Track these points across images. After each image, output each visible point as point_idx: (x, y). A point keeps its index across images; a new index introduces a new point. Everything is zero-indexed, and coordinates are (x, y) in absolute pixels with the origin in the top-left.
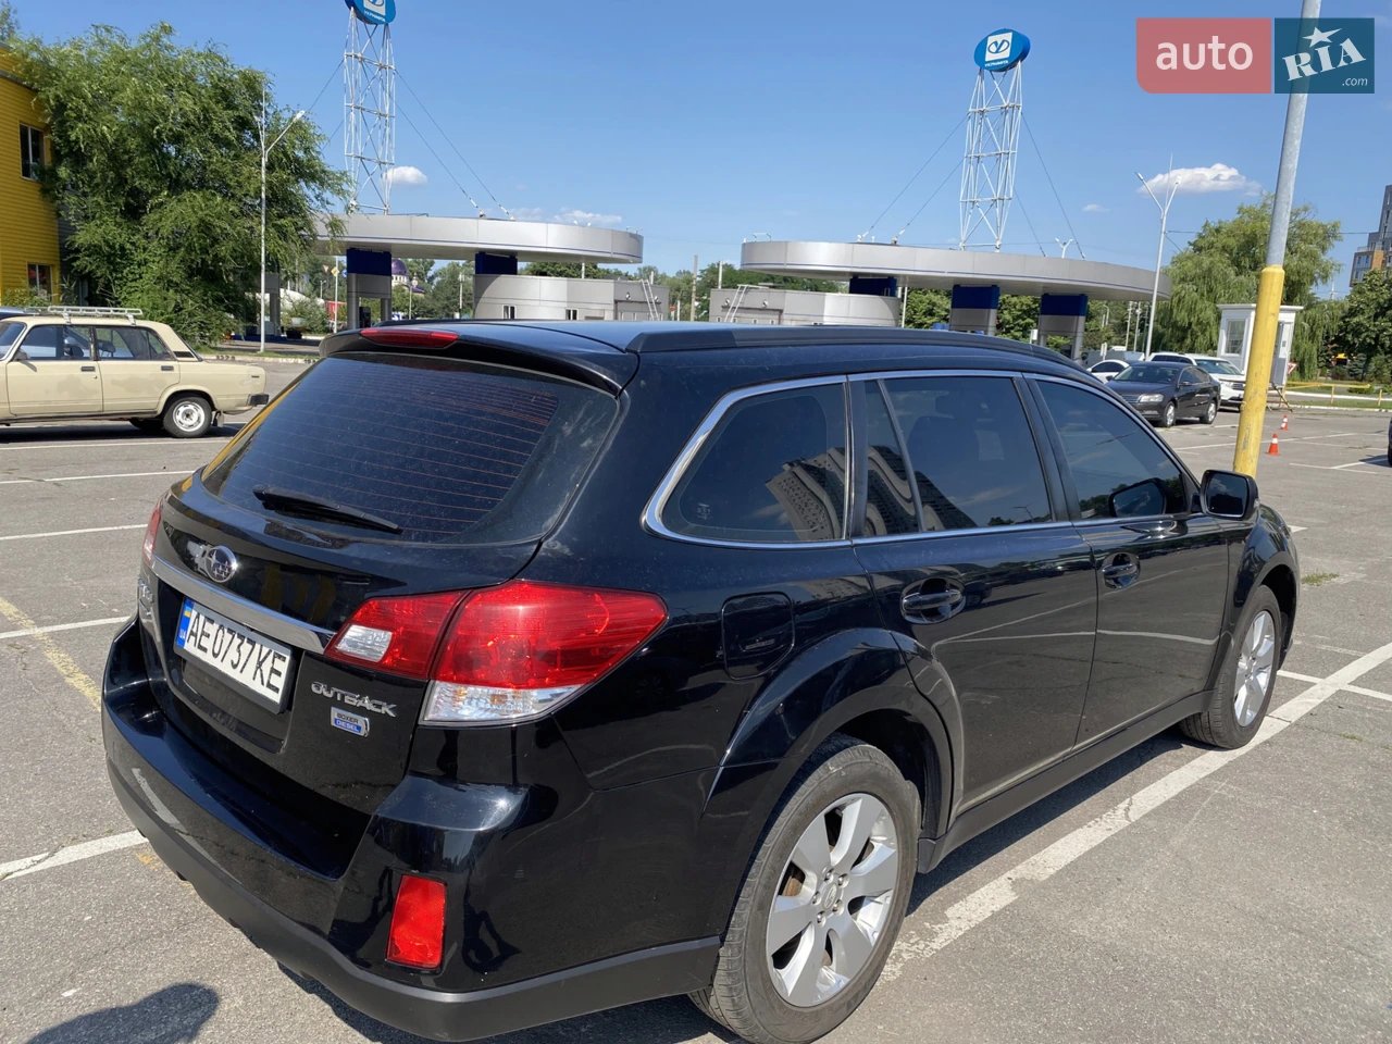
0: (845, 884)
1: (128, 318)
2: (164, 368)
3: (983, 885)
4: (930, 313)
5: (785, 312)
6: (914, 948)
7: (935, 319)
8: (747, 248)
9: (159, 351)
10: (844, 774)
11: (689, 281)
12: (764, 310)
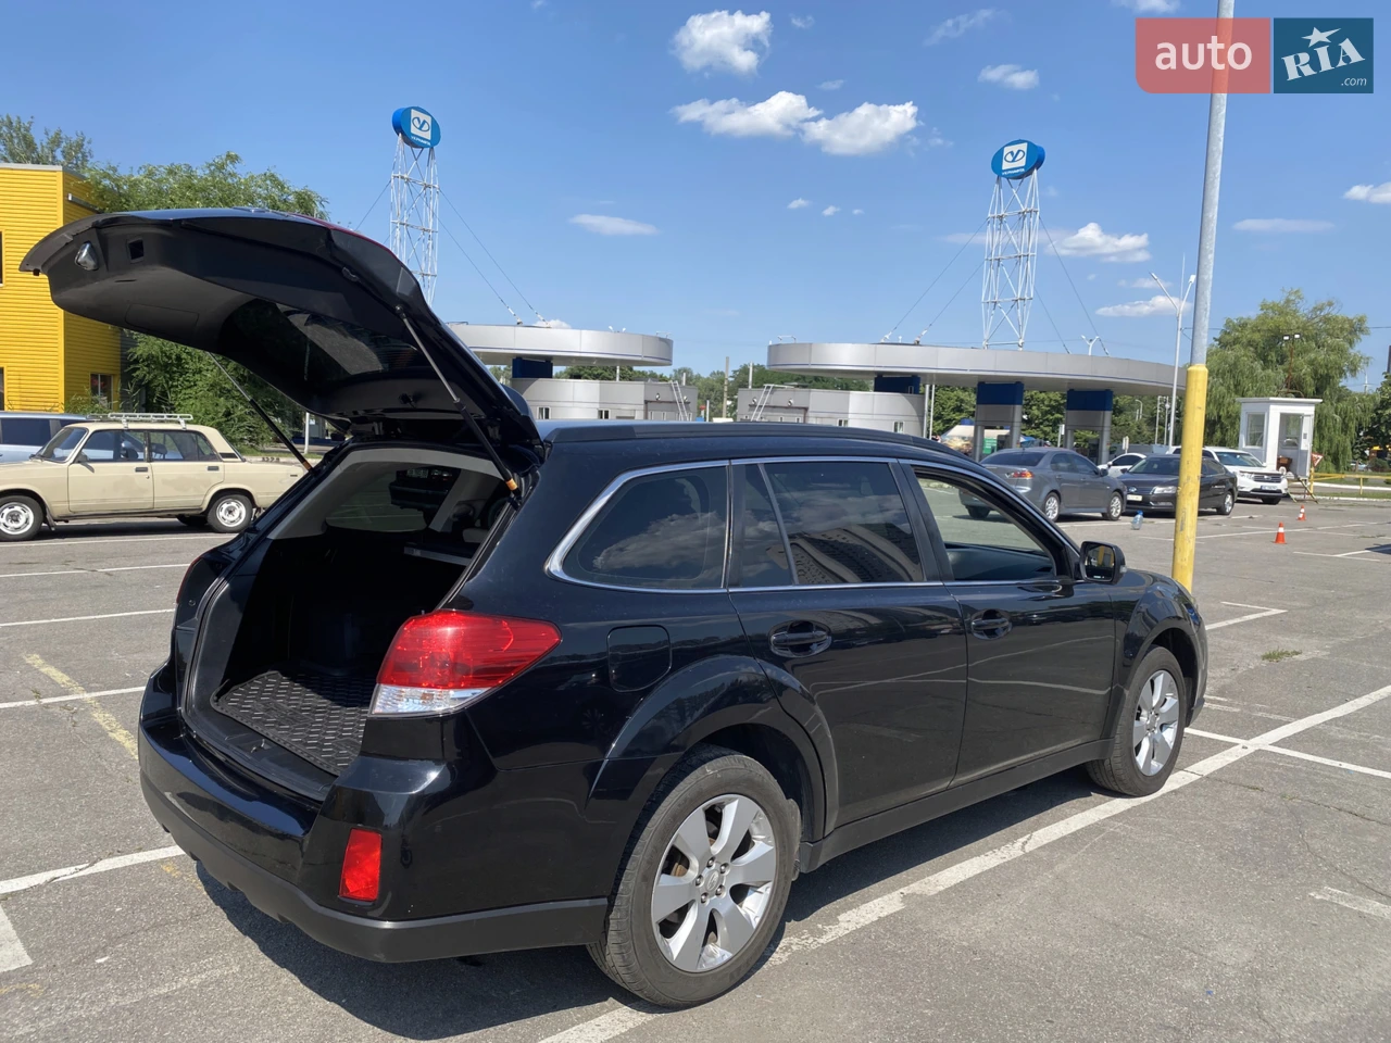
0: (727, 873)
1: (180, 423)
2: (210, 469)
3: (877, 897)
4: (958, 409)
5: (810, 409)
6: (803, 942)
7: (963, 415)
8: (774, 350)
9: (207, 452)
10: (719, 776)
11: (722, 382)
12: (790, 408)
